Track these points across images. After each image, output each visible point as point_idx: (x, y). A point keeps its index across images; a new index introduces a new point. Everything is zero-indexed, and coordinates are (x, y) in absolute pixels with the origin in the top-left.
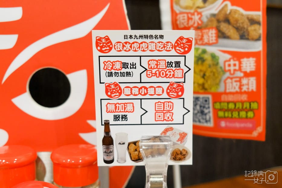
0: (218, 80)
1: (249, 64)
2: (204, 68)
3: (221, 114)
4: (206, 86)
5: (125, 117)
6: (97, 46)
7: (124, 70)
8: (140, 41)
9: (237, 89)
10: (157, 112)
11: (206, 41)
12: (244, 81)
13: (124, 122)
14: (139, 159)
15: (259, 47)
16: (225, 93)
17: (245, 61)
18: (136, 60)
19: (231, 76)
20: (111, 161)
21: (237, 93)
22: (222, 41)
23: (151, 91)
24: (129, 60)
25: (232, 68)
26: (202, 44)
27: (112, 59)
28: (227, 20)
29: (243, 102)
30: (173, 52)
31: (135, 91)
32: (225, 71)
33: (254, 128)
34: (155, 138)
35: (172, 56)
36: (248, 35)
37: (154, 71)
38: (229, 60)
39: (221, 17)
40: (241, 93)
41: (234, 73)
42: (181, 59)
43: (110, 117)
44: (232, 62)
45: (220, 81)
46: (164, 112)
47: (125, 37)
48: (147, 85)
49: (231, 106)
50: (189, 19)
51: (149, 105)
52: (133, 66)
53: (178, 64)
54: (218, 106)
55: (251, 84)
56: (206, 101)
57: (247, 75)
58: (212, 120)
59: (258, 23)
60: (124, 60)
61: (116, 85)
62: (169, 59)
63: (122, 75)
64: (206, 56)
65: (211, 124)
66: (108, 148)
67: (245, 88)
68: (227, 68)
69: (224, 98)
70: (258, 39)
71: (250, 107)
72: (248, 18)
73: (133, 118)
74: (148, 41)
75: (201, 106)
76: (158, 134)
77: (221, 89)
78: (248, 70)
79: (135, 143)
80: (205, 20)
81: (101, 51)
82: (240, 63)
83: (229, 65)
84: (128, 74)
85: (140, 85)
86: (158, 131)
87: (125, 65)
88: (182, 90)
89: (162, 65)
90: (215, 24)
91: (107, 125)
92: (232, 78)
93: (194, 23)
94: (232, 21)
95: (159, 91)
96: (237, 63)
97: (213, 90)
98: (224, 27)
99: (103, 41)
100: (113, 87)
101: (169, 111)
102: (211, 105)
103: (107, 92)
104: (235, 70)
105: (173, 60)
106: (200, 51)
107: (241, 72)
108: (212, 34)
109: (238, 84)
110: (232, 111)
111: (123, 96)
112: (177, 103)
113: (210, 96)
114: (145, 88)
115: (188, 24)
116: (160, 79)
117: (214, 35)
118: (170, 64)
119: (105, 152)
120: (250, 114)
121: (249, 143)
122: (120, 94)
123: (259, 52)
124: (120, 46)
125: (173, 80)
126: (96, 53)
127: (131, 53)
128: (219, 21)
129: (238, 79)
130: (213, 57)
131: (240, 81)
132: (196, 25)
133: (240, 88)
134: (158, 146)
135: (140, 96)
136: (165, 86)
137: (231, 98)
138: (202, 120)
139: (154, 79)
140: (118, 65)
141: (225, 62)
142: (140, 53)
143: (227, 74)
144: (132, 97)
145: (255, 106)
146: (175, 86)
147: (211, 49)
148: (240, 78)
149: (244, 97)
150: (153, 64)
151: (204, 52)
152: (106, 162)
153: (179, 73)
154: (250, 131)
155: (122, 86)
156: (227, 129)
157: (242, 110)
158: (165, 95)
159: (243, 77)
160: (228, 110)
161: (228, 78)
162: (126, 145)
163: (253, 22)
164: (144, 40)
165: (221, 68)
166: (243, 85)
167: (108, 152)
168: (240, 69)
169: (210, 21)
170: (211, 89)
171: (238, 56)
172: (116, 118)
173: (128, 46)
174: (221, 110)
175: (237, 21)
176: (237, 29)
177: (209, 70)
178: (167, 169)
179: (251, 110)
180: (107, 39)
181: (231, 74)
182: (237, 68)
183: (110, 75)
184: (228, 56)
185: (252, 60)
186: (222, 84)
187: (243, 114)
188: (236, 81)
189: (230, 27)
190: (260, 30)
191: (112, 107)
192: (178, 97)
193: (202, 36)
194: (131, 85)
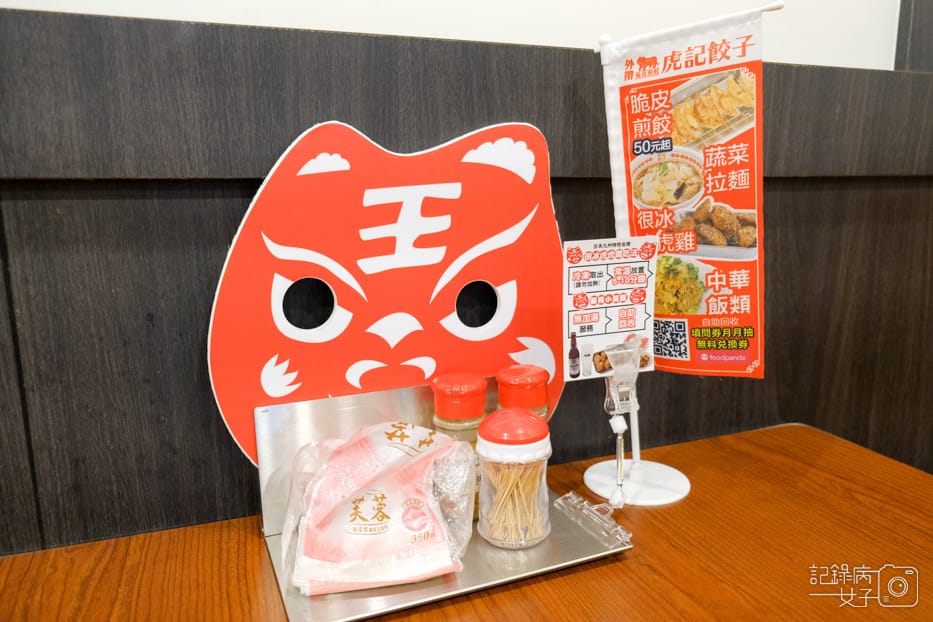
0: (697, 299)
1: (740, 279)
2: (677, 284)
3: (701, 344)
4: (680, 307)
5: (590, 328)
6: (568, 257)
7: (592, 280)
8: (608, 249)
9: (724, 311)
10: (620, 319)
11: (680, 247)
12: (734, 300)
13: (590, 333)
14: (603, 370)
15: (753, 255)
16: (708, 316)
17: (734, 274)
18: (603, 269)
19: (716, 294)
20: (578, 375)
21: (724, 315)
22: (701, 248)
23: (616, 299)
24: (596, 269)
25: (717, 283)
26: (675, 252)
27: (581, 269)
28: (709, 221)
29: (732, 329)
30: (638, 258)
31: (601, 300)
32: (707, 287)
33: (749, 363)
34: (620, 346)
35: (637, 261)
36: (739, 240)
37: (619, 278)
38: (713, 273)
39: (701, 216)
40: (729, 316)
41: (719, 291)
42: (645, 265)
43: (576, 329)
44: (717, 276)
45: (700, 301)
46: (627, 319)
47: (595, 246)
48: (612, 293)
49: (716, 333)
50: (655, 218)
51: (614, 313)
52: (601, 275)
53: (641, 269)
54: (697, 333)
55: (744, 304)
56: (680, 327)
57: (737, 292)
58: (688, 352)
59: (753, 225)
60: (592, 269)
61: (583, 295)
62: (633, 265)
63: (590, 284)
64: (680, 268)
65: (687, 358)
66: (574, 362)
67: (734, 310)
68: (710, 284)
69: (705, 322)
70: (752, 246)
71: (742, 334)
72: (738, 218)
73: (598, 328)
74: (616, 248)
75: (672, 334)
76: (621, 342)
77: (702, 311)
78: (739, 286)
79: (600, 354)
80: (678, 220)
81: (571, 262)
82: (728, 277)
83: (713, 280)
84: (595, 283)
85: (605, 294)
86: (620, 339)
87: (593, 274)
88: (644, 296)
89: (627, 271)
90: (692, 226)
91: (573, 337)
92: (716, 297)
93: (663, 224)
94: (715, 221)
95: (623, 298)
96: (724, 276)
97: (690, 312)
98: (705, 229)
99: (574, 252)
100: (580, 297)
101: (631, 318)
102: (687, 332)
103: (575, 302)
104: (720, 286)
105: (638, 265)
106: (671, 261)
107: (730, 288)
108: (688, 239)
109: (726, 303)
110: (716, 339)
111: (589, 306)
112: (640, 308)
113: (686, 321)
114: (611, 296)
115: (654, 225)
116: (625, 286)
117: (691, 240)
118: (634, 270)
119: (572, 366)
120: (743, 344)
121: (739, 383)
122: (587, 304)
123: (756, 261)
124: (589, 256)
125: (637, 286)
126: (566, 264)
127: (599, 262)
128: (697, 222)
129: (725, 298)
130: (690, 268)
131: (728, 300)
132: (665, 227)
133: (728, 309)
134: (622, 354)
135: (605, 305)
136: (629, 292)
137: (715, 322)
138: (673, 353)
139: (619, 286)
140: (586, 275)
141: (707, 275)
142: (607, 261)
143: (711, 292)
144: (597, 306)
145: (749, 332)
146: (638, 291)
147: (686, 259)
148: (729, 296)
149: (734, 322)
150: (619, 271)
151: (678, 262)
152: (573, 376)
153: (642, 278)
154: (744, 366)
155: (589, 295)
156: (710, 364)
157: (732, 337)
158: (629, 302)
159: (732, 295)
160: (712, 338)
161: (712, 296)
162: (592, 356)
163: (745, 222)
164: (613, 248)
165: (702, 283)
166: (733, 306)
167: (574, 366)
168: (728, 285)
169: (686, 221)
170: (687, 311)
171: (725, 267)
172: (583, 329)
173: (597, 255)
174: (701, 338)
175: (723, 221)
176: (723, 232)
177: (685, 286)
178: (636, 377)
179: (743, 337)
180: (578, 250)
181: (715, 291)
182: (724, 283)
183: (579, 285)
184: (711, 268)
185: (744, 273)
186: (703, 305)
187: (733, 344)
188: (722, 301)
189: (714, 229)
190: (754, 233)
191: (578, 319)
192: (641, 302)
193: (675, 241)
194: (597, 294)
